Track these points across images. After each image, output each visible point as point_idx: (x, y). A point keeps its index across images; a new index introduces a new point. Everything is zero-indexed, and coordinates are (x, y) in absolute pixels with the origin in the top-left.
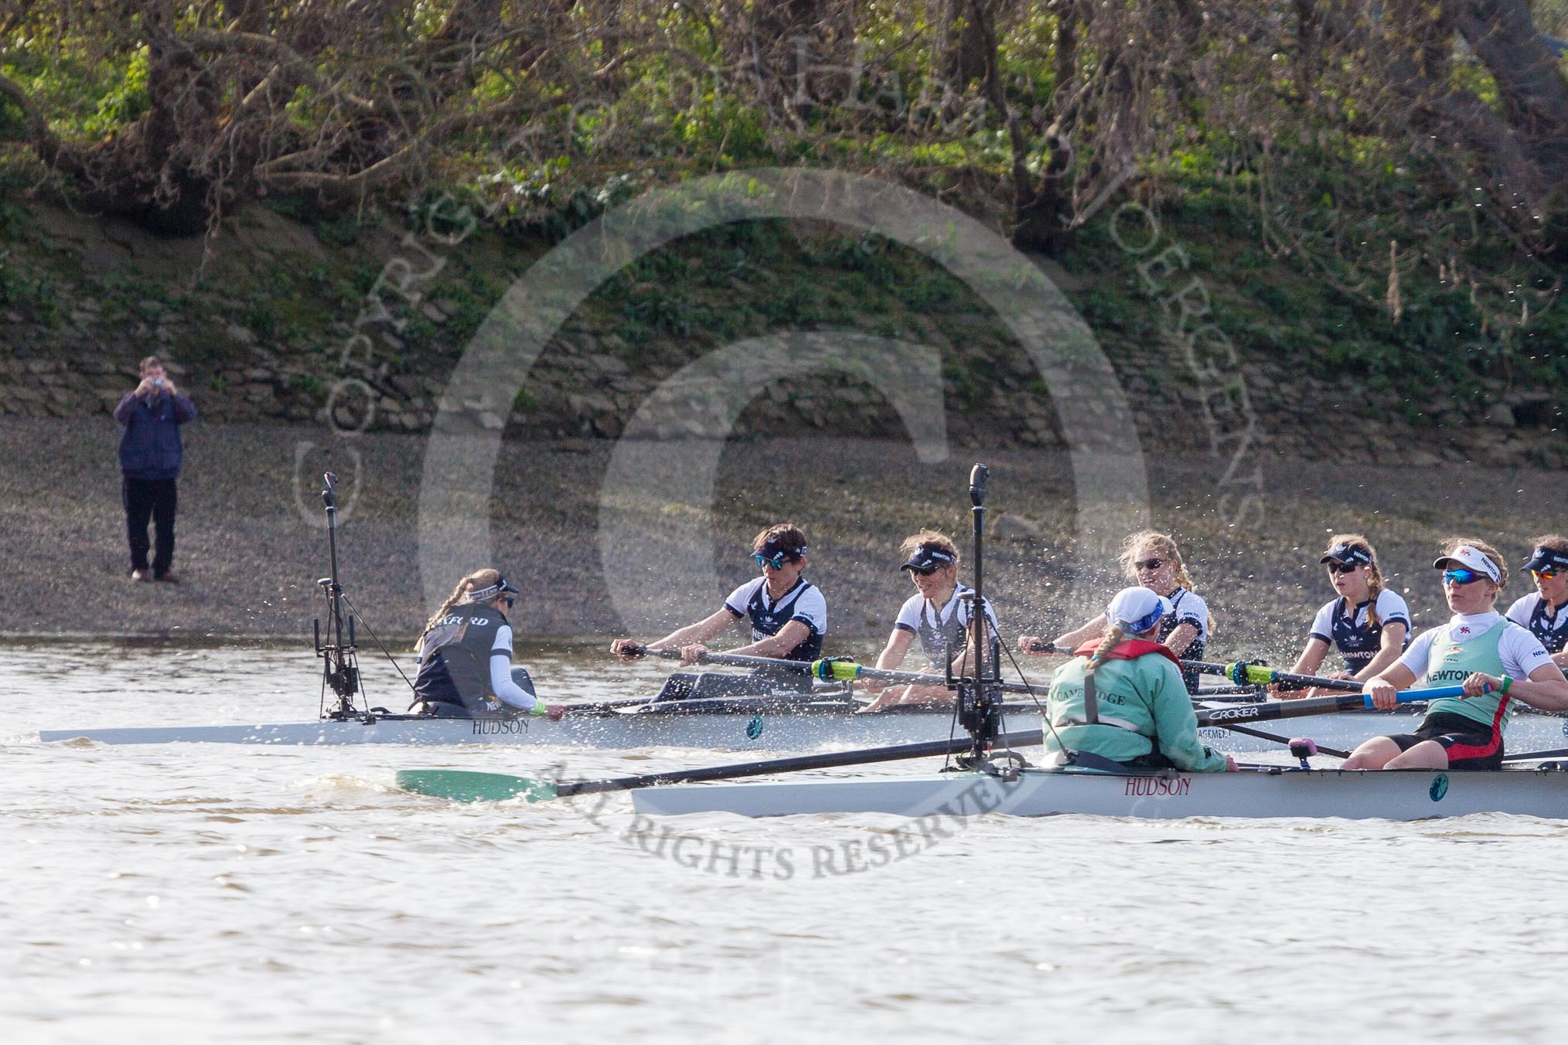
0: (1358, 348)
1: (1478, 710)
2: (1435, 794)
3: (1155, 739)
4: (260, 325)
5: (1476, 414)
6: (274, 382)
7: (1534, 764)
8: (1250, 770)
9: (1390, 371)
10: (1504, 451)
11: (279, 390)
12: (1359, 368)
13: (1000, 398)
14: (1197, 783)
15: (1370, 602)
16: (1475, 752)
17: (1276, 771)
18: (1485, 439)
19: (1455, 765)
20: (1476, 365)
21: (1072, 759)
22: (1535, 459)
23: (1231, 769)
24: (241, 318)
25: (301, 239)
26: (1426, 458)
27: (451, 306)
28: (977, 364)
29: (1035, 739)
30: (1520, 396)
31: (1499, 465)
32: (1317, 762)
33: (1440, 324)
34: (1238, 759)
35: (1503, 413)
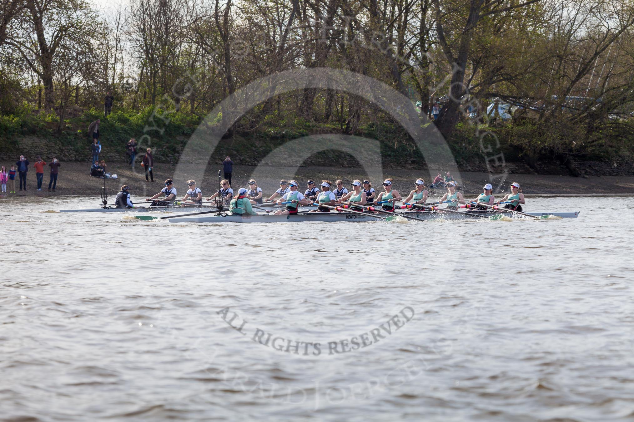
0: (389, 153)
1: (294, 206)
2: (288, 218)
3: (246, 210)
4: (238, 151)
5: (406, 162)
6: (240, 159)
7: (302, 213)
8: (260, 215)
9: (394, 156)
10: (410, 167)
11: (241, 161)
12: (390, 156)
13: (340, 161)
14: (252, 217)
15: (256, 189)
16: (294, 212)
17: (264, 215)
18: (407, 165)
19: (291, 214)
20: (406, 155)
21: (234, 214)
22: (415, 168)
23: (257, 215)
24: (235, 150)
25: (243, 139)
26: (399, 168)
27: (264, 148)
28: (337, 155)
29: (228, 210)
30: (412, 159)
31: (409, 169)
32: (270, 214)
33: (400, 149)
34: (259, 213)
35: (410, 162)
